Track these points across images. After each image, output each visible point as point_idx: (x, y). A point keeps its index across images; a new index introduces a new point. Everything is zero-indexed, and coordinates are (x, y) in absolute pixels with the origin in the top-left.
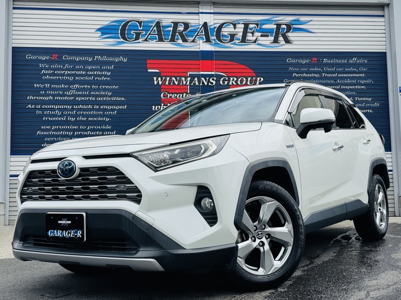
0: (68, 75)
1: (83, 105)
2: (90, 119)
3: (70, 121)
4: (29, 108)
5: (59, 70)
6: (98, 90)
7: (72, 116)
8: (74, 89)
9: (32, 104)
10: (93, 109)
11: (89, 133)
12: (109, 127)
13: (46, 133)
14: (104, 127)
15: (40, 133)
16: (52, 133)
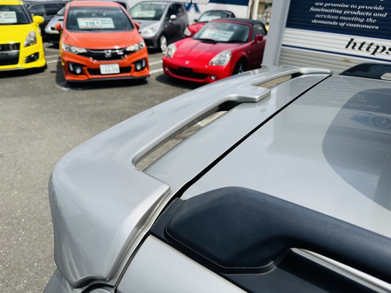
11: (359, 13)
12: (381, 8)
13: (318, 10)
14: (375, 8)
15: (312, 9)
16: (323, 10)
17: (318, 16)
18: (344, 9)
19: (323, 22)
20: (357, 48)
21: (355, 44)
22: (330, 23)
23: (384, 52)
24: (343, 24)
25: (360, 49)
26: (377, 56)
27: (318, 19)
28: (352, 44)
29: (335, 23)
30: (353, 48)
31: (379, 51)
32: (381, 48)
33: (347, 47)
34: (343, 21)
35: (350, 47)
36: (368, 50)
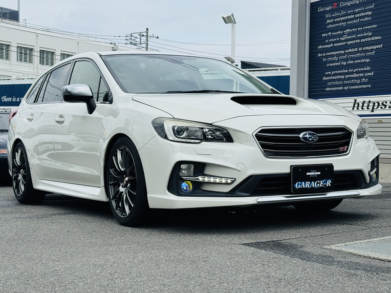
0: (343, 21)
1: (351, 48)
2: (356, 61)
3: (343, 65)
4: (319, 57)
5: (337, 18)
6: (362, 32)
7: (344, 60)
8: (346, 34)
9: (321, 53)
10: (358, 52)
11: (355, 75)
12: (369, 69)
13: (328, 78)
14: (365, 69)
15: (324, 78)
16: (331, 78)
17: (329, 84)
18: (345, 74)
19: (333, 89)
20: (360, 108)
21: (358, 104)
22: (338, 88)
23: (379, 108)
24: (346, 88)
25: (362, 108)
26: (376, 112)
27: (330, 87)
28: (356, 105)
29: (341, 88)
30: (358, 109)
31: (375, 107)
32: (376, 104)
33: (353, 109)
34: (346, 85)
35: (355, 108)
36: (368, 108)
